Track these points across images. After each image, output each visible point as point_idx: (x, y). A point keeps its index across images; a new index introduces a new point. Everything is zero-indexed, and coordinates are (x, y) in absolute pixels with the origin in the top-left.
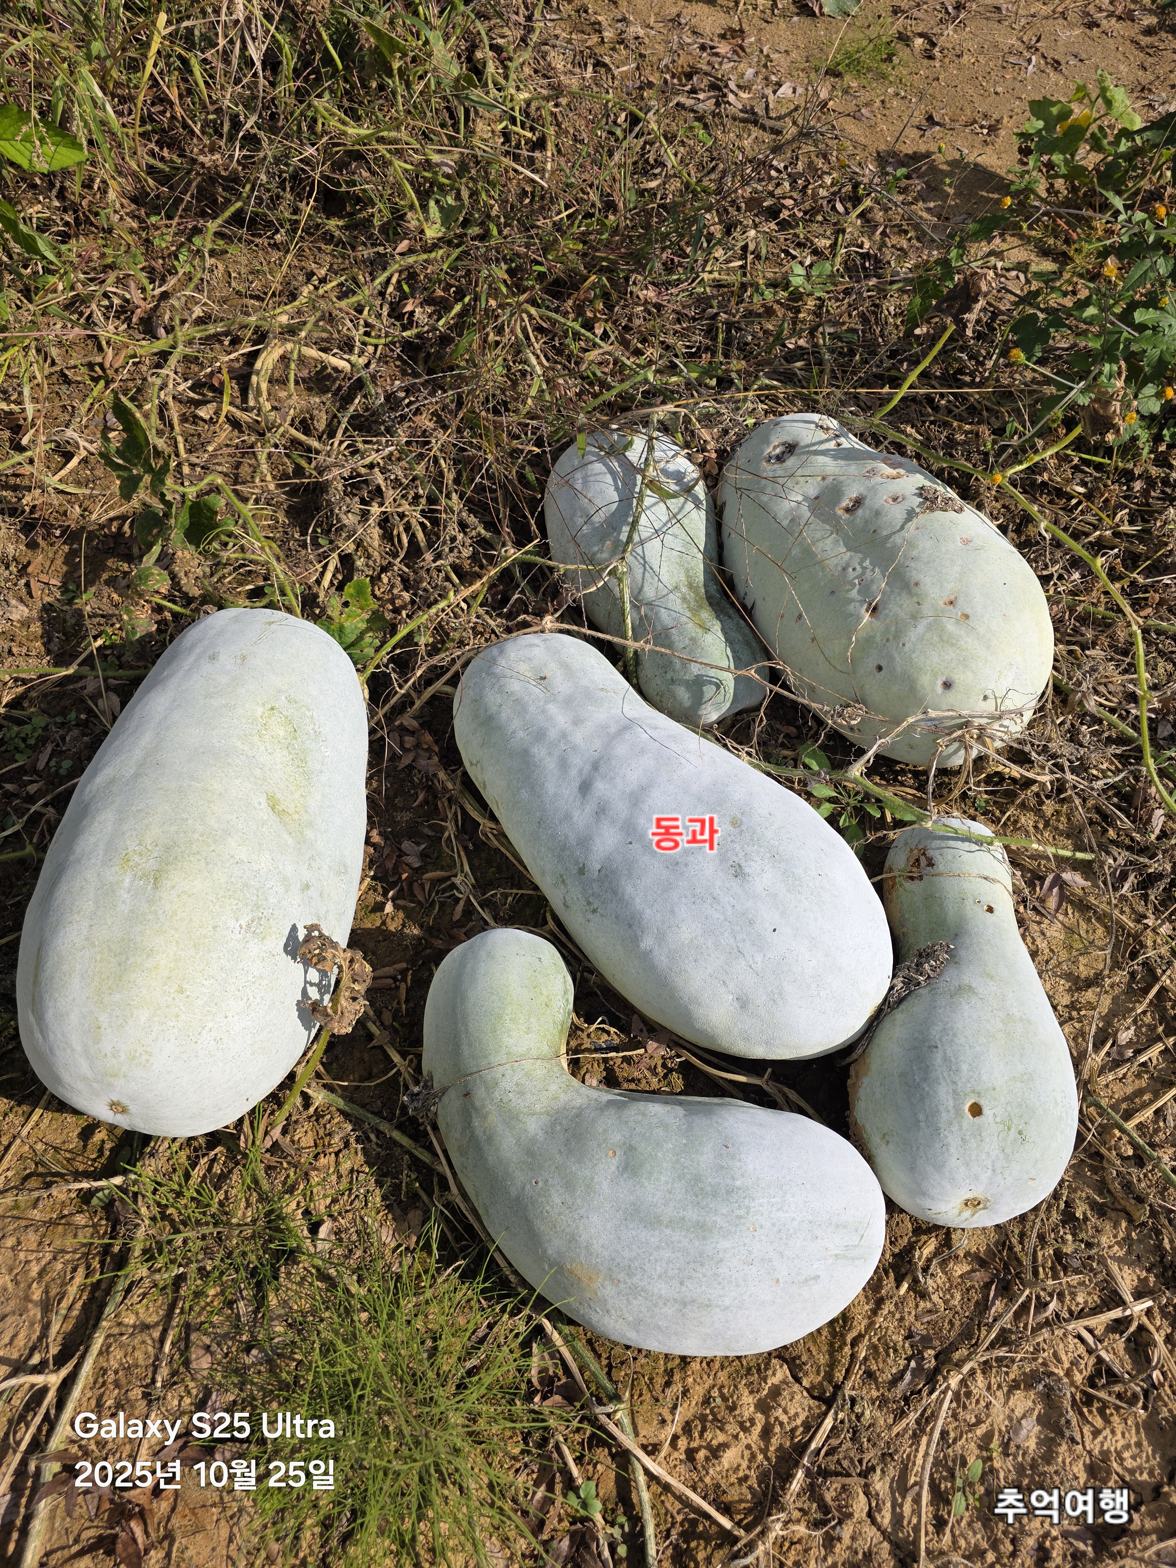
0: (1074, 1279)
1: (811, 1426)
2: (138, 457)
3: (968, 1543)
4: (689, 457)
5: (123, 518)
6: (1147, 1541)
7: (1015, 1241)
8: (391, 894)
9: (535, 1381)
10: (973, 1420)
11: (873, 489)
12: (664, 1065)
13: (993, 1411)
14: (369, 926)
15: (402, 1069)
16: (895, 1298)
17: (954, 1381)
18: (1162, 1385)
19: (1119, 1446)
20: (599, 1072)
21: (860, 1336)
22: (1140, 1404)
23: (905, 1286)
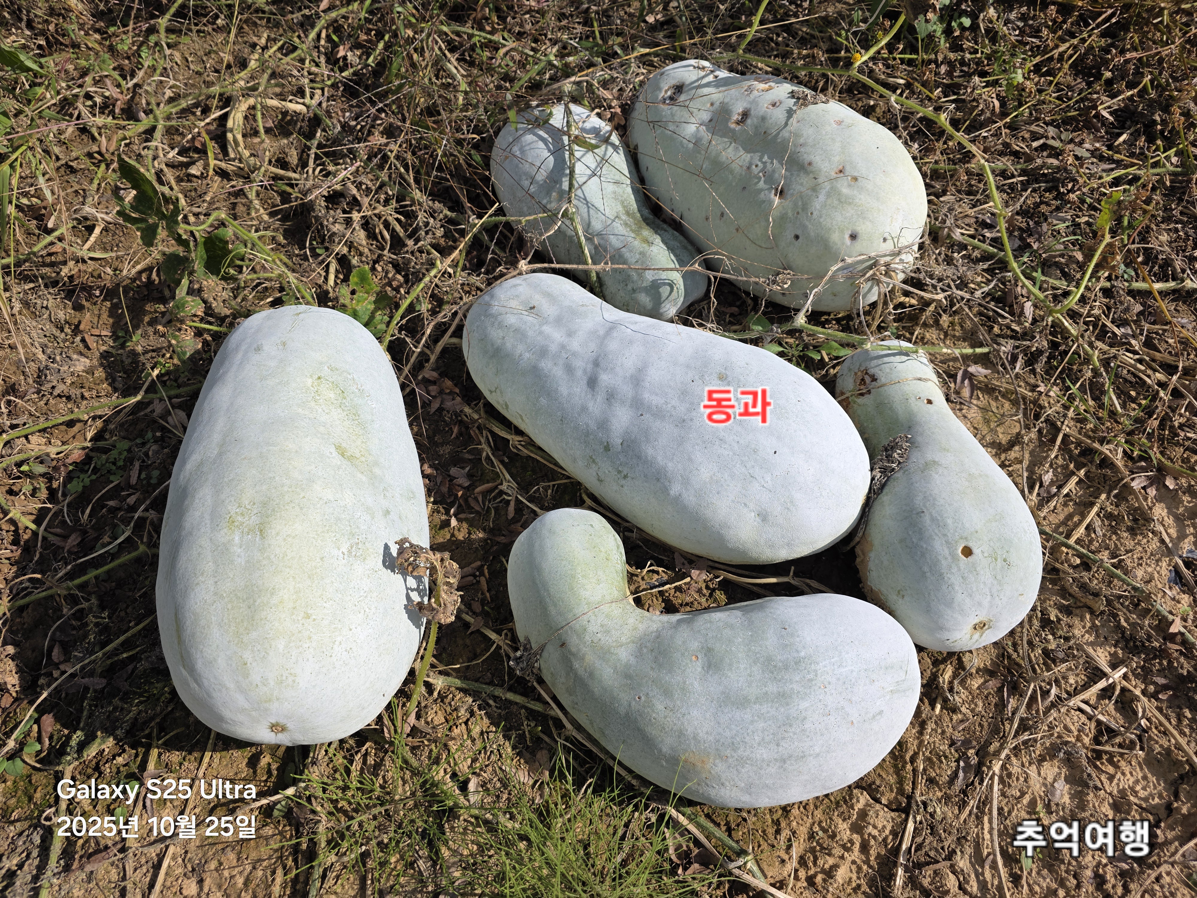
0: (1063, 667)
1: (898, 833)
2: (151, 208)
3: (1041, 888)
4: (599, 115)
5: (149, 269)
6: (1172, 849)
7: (1010, 651)
8: (452, 511)
9: (674, 857)
10: (1018, 794)
11: (754, 102)
12: (707, 587)
13: (1031, 782)
14: (441, 540)
15: (501, 643)
16: (934, 718)
17: (997, 768)
18: (1150, 728)
19: (1131, 783)
20: (659, 604)
21: (916, 754)
22: (1138, 747)
23: (938, 707)
